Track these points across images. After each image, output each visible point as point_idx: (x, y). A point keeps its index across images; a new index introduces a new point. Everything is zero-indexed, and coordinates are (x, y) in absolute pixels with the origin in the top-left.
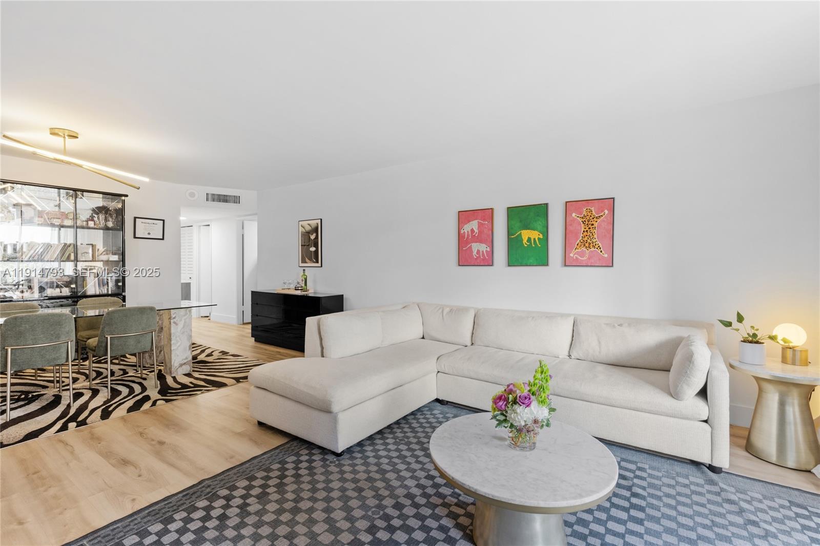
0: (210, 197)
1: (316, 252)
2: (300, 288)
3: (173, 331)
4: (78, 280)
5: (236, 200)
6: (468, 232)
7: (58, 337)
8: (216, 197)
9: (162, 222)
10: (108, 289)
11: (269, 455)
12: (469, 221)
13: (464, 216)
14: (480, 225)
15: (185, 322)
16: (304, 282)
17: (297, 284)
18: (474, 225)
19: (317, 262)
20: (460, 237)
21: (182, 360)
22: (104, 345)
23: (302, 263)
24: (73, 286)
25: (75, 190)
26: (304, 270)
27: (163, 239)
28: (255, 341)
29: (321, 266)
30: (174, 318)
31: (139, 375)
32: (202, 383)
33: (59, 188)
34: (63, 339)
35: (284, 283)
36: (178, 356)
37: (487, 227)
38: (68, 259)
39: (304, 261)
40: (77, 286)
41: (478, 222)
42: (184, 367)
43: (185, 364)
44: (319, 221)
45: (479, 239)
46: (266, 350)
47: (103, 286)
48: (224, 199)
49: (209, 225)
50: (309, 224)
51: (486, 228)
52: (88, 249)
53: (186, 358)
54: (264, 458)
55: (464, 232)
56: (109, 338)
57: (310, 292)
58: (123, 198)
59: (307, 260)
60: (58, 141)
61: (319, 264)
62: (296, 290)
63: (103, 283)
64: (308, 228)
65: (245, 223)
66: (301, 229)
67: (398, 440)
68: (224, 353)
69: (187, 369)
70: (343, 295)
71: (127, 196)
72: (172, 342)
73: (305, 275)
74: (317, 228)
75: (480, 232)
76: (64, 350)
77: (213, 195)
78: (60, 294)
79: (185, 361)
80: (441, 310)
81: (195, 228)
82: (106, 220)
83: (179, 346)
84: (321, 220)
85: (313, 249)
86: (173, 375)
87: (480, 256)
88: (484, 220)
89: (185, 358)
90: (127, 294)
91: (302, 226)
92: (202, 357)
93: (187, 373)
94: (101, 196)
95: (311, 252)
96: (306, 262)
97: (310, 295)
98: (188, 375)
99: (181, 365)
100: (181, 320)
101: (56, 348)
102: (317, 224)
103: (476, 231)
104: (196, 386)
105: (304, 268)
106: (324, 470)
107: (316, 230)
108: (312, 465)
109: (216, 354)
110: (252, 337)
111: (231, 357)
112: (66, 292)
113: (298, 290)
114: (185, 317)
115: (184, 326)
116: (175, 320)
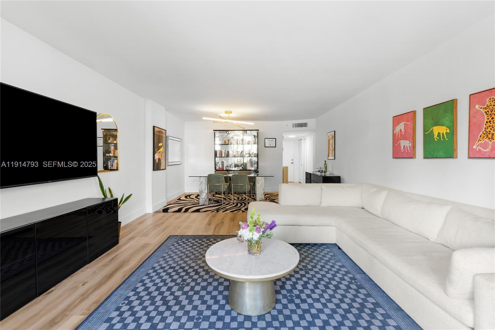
3: (257, 186)
6: (398, 132)
13: (396, 120)
15: (262, 183)
18: (402, 126)
20: (394, 135)
30: (258, 180)
36: (259, 196)
37: (409, 127)
41: (404, 123)
45: (405, 137)
53: (262, 198)
55: (396, 132)
56: (233, 185)
72: (257, 190)
83: (259, 192)
114: (261, 181)
115: (261, 185)
116: (258, 181)
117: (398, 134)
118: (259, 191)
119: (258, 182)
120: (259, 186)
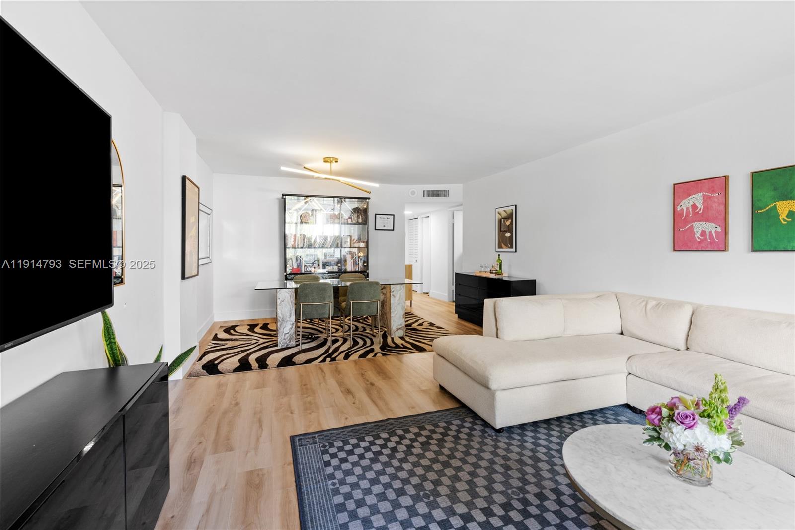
0: (426, 193)
1: (511, 236)
2: (494, 272)
3: (392, 302)
4: (341, 261)
5: (445, 194)
6: (687, 208)
7: (324, 299)
8: (430, 193)
9: (392, 216)
10: (359, 268)
11: (440, 414)
12: (689, 195)
13: (681, 190)
14: (706, 199)
15: (400, 296)
16: (498, 266)
17: (492, 268)
18: (697, 199)
19: (512, 248)
20: (676, 215)
21: (398, 325)
22: (349, 307)
23: (498, 248)
24: (339, 265)
25: (341, 198)
26: (499, 255)
27: (393, 230)
28: (458, 317)
29: (516, 251)
30: (393, 292)
31: (372, 333)
32: (409, 346)
33: (334, 197)
34: (327, 301)
35: (482, 267)
36: (395, 322)
37: (716, 200)
38: (337, 247)
39: (500, 247)
40: (341, 265)
41: (703, 195)
42: (399, 331)
43: (400, 328)
44: (514, 207)
45: (704, 217)
46: (465, 326)
47: (356, 265)
48: (436, 194)
49: (428, 217)
50: (505, 211)
51: (715, 202)
52: (347, 239)
53: (401, 325)
54: (435, 415)
55: (682, 210)
56: (351, 303)
57: (504, 275)
58: (367, 200)
59: (503, 245)
60: (327, 166)
61: (514, 250)
62: (491, 273)
63: (356, 264)
64: (504, 215)
65: (455, 212)
66: (498, 216)
67: (563, 435)
68: (431, 324)
69: (401, 333)
70: (535, 280)
71: (369, 199)
72: (392, 311)
73: (500, 260)
74: (512, 214)
75: (706, 208)
76: (327, 308)
77: (428, 191)
78: (333, 271)
80: (644, 304)
81: (419, 220)
82: (358, 217)
83: (396, 314)
84: (516, 206)
85: (508, 235)
86: (392, 336)
87: (705, 239)
88: (713, 192)
89: (400, 324)
90: (370, 271)
91: (499, 213)
92: (415, 325)
93: (402, 336)
94: (357, 200)
95: (507, 237)
96: (502, 248)
97: (504, 279)
98: (402, 338)
99: (398, 329)
100: (397, 294)
101: (323, 306)
102: (512, 210)
103: (700, 206)
104: (405, 347)
105: (499, 253)
106: (481, 440)
107: (510, 216)
108: (472, 432)
109: (425, 324)
110: (456, 313)
111: (436, 329)
112: (336, 269)
113: (493, 273)
114: (400, 292)
115: (399, 299)
116: (393, 293)
117: (688, 213)
118: (395, 311)
119: (393, 295)
120: (396, 302)
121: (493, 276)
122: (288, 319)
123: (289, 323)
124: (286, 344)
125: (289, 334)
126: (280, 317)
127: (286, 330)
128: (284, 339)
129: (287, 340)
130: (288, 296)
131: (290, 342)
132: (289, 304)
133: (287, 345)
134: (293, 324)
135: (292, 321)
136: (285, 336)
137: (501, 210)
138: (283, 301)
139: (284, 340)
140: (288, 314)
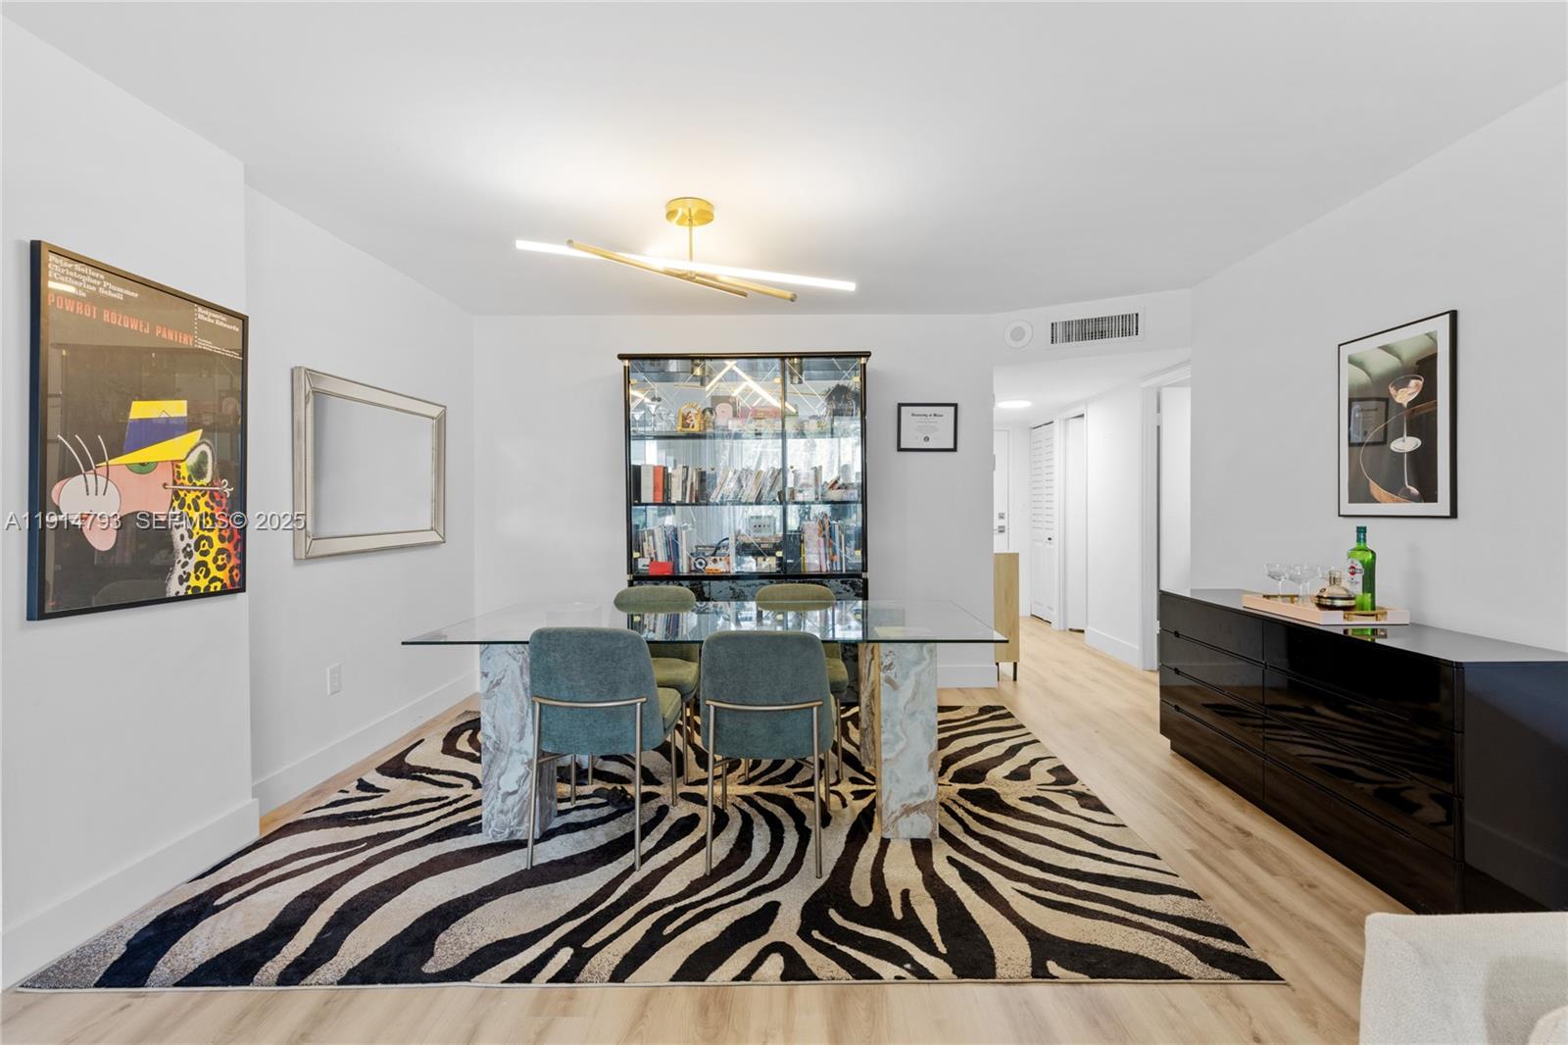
1: (1424, 454)
2: (1339, 603)
3: (886, 704)
15: (918, 684)
16: (1359, 577)
17: (1324, 584)
19: (1429, 494)
21: (911, 795)
23: (1352, 500)
26: (1361, 531)
28: (1172, 748)
29: (1454, 514)
30: (889, 667)
35: (1274, 576)
36: (898, 781)
39: (1359, 494)
42: (914, 816)
43: (917, 808)
44: (1442, 326)
50: (1386, 348)
53: (921, 793)
56: (712, 708)
57: (1389, 623)
59: (1376, 490)
61: (1442, 506)
62: (1323, 606)
64: (1383, 363)
66: (1351, 375)
72: (885, 737)
73: (1365, 550)
74: (1430, 356)
76: (628, 722)
79: (919, 801)
83: (902, 751)
84: (1454, 316)
85: (1407, 444)
89: (916, 790)
91: (1351, 361)
93: (926, 839)
95: (1401, 455)
96: (1371, 499)
98: (921, 850)
99: (908, 810)
100: (906, 676)
101: (611, 715)
102: (1432, 337)
105: (1362, 523)
107: (1425, 367)
113: (1333, 608)
114: (919, 668)
115: (914, 695)
116: (891, 674)
118: (898, 739)
119: (889, 681)
120: (901, 703)
121: (1332, 621)
122: (513, 744)
123: (516, 757)
124: (507, 831)
125: (516, 797)
126: (489, 738)
127: (509, 783)
128: (502, 812)
129: (510, 815)
130: (515, 666)
131: (520, 823)
132: (518, 696)
133: (511, 833)
134: (530, 763)
135: (526, 753)
136: (503, 801)
137: (1368, 350)
138: (498, 683)
139: (503, 817)
140: (514, 729)
